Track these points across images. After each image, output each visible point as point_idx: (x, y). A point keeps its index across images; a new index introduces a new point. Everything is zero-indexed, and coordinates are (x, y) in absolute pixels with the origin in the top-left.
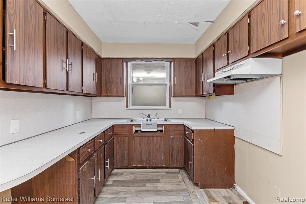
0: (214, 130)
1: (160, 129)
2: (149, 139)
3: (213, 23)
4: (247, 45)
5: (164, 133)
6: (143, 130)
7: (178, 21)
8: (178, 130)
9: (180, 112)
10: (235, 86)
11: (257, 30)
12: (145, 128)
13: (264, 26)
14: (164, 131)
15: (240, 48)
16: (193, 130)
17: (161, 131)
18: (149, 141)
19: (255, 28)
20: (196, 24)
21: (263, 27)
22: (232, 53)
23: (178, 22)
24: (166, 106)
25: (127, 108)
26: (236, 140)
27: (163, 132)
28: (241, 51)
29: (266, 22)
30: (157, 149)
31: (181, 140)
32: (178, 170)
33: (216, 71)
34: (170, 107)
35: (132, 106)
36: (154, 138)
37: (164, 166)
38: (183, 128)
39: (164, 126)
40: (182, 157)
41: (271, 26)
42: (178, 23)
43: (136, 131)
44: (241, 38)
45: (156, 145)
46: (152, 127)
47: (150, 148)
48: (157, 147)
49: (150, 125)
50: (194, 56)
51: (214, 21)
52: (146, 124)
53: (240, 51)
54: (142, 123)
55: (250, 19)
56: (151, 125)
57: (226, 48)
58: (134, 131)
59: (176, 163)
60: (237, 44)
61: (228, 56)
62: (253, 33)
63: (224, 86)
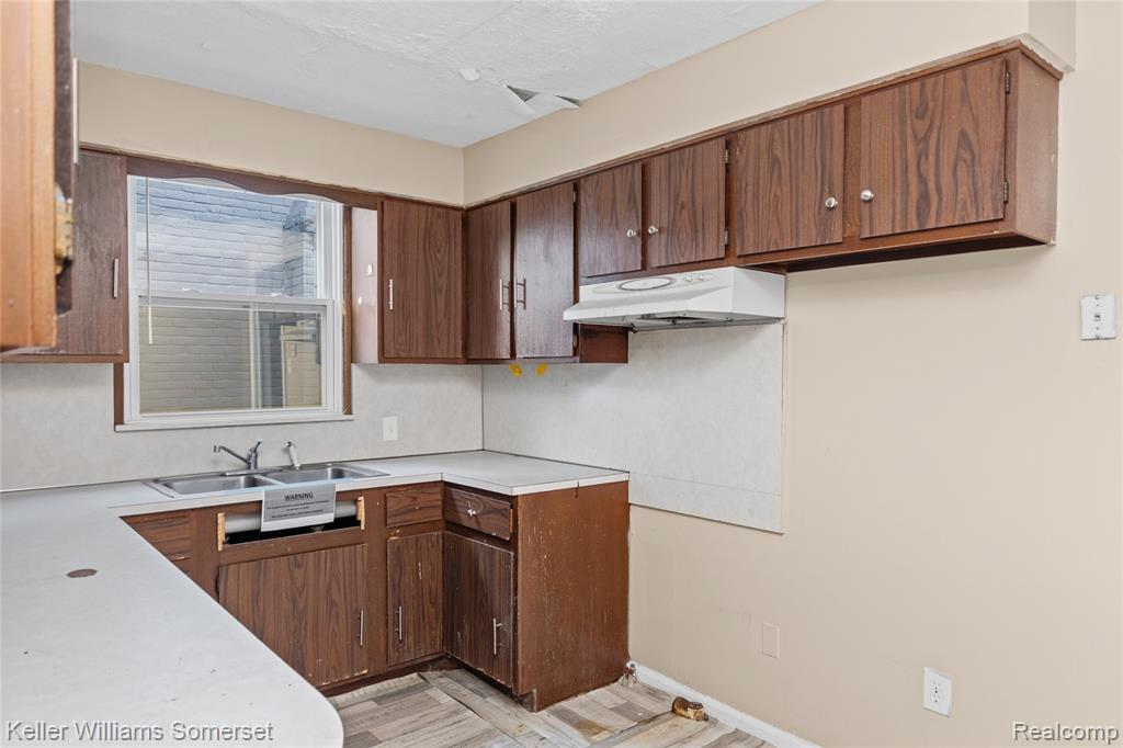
0: (577, 489)
1: (346, 510)
2: (298, 565)
3: (575, 106)
4: (722, 227)
5: (363, 527)
6: (267, 526)
7: (477, 71)
8: (420, 508)
9: (390, 429)
10: (630, 334)
11: (756, 196)
12: (280, 517)
13: (779, 193)
14: (362, 517)
15: (696, 230)
16: (517, 496)
17: (351, 521)
18: (298, 574)
19: (750, 188)
20: (525, 96)
21: (776, 195)
22: (664, 236)
23: (477, 76)
24: (319, 403)
25: (122, 423)
26: (634, 513)
27: (359, 523)
28: (700, 239)
29: (783, 181)
30: (332, 604)
31: (433, 546)
32: (414, 675)
33: (582, 280)
34: (348, 409)
35: (142, 411)
36: (323, 560)
37: (365, 672)
38: (439, 496)
39: (361, 498)
40: (437, 619)
41: (800, 199)
42: (476, 81)
43: (234, 538)
44: (699, 200)
45: (329, 588)
46: (312, 508)
47: (301, 606)
48: (335, 597)
49: (303, 501)
50: (460, 200)
51: (585, 101)
52: (287, 498)
53: (695, 238)
54: (267, 494)
55: (729, 154)
56: (309, 500)
57: (637, 213)
58: (221, 537)
59: (412, 650)
60: (685, 214)
61: (643, 239)
62: (743, 199)
63: (603, 332)
